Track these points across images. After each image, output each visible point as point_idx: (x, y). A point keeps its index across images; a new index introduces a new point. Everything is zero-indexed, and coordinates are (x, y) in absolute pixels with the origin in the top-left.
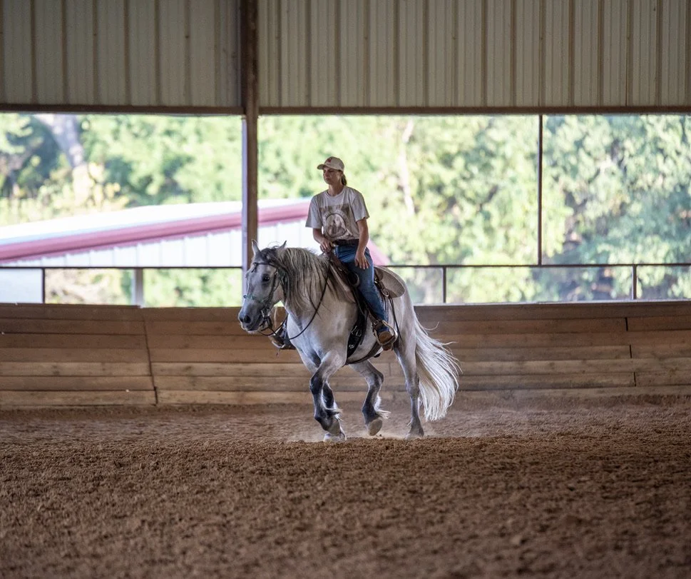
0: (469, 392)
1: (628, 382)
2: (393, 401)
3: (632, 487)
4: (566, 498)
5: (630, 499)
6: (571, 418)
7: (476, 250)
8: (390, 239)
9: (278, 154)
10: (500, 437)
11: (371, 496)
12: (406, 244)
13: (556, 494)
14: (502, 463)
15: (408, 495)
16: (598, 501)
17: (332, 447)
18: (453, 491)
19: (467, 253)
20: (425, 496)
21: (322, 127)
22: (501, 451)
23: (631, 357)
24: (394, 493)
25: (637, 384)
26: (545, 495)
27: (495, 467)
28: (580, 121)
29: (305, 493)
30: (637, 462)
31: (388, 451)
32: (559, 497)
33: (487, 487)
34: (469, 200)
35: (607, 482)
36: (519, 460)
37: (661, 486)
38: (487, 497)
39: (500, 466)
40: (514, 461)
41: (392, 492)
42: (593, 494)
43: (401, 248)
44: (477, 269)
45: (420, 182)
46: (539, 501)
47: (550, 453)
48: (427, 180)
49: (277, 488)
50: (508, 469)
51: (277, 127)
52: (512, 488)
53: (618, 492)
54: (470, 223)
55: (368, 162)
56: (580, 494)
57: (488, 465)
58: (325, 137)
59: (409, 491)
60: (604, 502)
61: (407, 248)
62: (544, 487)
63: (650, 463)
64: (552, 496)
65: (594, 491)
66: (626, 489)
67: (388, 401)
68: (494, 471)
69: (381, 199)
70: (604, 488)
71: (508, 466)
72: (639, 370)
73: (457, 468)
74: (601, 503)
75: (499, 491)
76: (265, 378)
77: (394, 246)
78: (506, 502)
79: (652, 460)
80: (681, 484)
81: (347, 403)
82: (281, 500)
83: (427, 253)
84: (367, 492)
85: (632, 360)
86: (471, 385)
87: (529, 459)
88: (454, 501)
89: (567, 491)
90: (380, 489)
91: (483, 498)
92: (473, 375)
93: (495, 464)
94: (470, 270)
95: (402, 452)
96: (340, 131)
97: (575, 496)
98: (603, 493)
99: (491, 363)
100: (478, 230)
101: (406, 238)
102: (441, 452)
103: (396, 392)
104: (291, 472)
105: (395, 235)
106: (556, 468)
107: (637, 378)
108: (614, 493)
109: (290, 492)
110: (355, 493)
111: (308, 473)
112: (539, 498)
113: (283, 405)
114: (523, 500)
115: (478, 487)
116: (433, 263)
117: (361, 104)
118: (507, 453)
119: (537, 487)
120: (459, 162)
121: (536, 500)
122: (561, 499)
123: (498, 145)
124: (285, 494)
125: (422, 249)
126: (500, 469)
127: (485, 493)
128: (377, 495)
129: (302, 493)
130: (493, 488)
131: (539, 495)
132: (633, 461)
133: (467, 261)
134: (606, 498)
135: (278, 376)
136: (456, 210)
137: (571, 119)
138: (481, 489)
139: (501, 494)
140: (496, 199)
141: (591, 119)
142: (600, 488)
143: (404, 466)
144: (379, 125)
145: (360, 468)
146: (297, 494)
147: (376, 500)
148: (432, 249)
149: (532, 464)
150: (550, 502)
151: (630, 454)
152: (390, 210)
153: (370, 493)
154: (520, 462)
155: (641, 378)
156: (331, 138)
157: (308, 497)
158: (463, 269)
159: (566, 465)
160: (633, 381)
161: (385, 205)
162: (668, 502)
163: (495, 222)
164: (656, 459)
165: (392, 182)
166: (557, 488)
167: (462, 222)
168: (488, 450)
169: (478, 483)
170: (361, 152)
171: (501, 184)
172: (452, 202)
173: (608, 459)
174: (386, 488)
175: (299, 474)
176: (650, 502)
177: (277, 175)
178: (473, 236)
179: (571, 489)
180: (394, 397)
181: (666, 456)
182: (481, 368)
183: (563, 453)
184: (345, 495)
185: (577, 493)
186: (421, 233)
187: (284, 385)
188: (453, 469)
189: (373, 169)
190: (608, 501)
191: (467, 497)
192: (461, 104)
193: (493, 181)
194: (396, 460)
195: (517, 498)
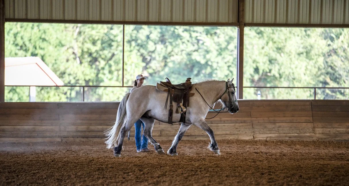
0: (93, 138)
1: (158, 135)
2: (61, 142)
3: (149, 177)
4: (121, 182)
5: (147, 182)
6: (134, 149)
7: (106, 80)
8: (69, 75)
9: (22, 38)
10: (103, 157)
11: (41, 181)
12: (76, 76)
13: (117, 180)
14: (98, 168)
15: (57, 181)
16: (134, 183)
17: (30, 161)
18: (75, 179)
19: (102, 81)
20: (63, 181)
21: (41, 28)
22: (100, 163)
23: (159, 124)
24: (51, 180)
25: (162, 135)
26: (113, 181)
27: (95, 169)
28: (149, 27)
29: (13, 180)
30: (153, 167)
31: (53, 163)
32: (118, 181)
33: (90, 177)
34: (102, 59)
35: (139, 175)
36: (105, 166)
37: (160, 177)
38: (89, 182)
39: (97, 169)
40: (103, 167)
41: (50, 179)
42: (133, 180)
43: (74, 78)
44: (106, 88)
45: (82, 51)
46: (110, 183)
47: (119, 163)
48: (85, 50)
49: (2, 178)
50: (100, 170)
51: (21, 27)
52: (100, 178)
53: (143, 179)
54: (103, 69)
55: (60, 42)
56: (127, 180)
57: (92, 169)
58: (42, 31)
59: (57, 179)
60: (136, 184)
61: (77, 78)
62: (113, 178)
63: (158, 167)
64: (116, 181)
65: (133, 179)
66: (146, 178)
67: (59, 142)
68: (94, 171)
69: (66, 58)
70: (137, 177)
71: (101, 169)
72: (163, 130)
73: (79, 169)
74: (135, 184)
75: (94, 179)
76: (7, 132)
77: (71, 78)
78: (96, 184)
79: (160, 166)
80: (169, 176)
81: (42, 142)
82: (2, 183)
83: (85, 80)
84: (40, 180)
85: (160, 125)
86: (93, 135)
87: (109, 166)
88: (75, 183)
89: (122, 179)
90: (45, 178)
91: (87, 182)
92: (94, 131)
93: (95, 168)
94: (103, 88)
95: (58, 163)
96: (48, 29)
97: (125, 181)
98: (136, 180)
99: (102, 126)
100: (106, 71)
101: (76, 74)
102: (75, 163)
103: (63, 138)
104: (9, 171)
105: (72, 73)
106: (120, 170)
107: (162, 133)
108: (141, 180)
109: (7, 180)
110: (34, 180)
111: (17, 172)
112: (110, 182)
113: (15, 143)
114: (103, 182)
115: (86, 177)
116: (88, 85)
117: (49, 18)
118: (101, 164)
119: (111, 177)
120: (99, 43)
121: (108, 183)
122: (119, 182)
123: (115, 36)
124: (5, 180)
125: (83, 79)
126: (97, 170)
127: (88, 180)
128: (44, 181)
129: (12, 180)
130: (93, 178)
131: (110, 181)
132: (152, 167)
133: (101, 84)
134: (137, 182)
135: (13, 131)
136: (97, 63)
137: (145, 27)
138: (87, 178)
139: (95, 180)
140: (114, 59)
141: (153, 27)
142: (136, 178)
143: (58, 169)
144: (66, 28)
145: (39, 170)
146: (10, 180)
147: (43, 183)
148: (87, 79)
149: (110, 168)
150: (114, 183)
151: (151, 164)
152: (70, 62)
153: (41, 180)
154: (106, 167)
155: (163, 133)
156: (45, 32)
157: (14, 182)
158: (100, 88)
159: (124, 168)
160: (160, 134)
161: (68, 61)
162: (161, 184)
163: (113, 68)
164: (161, 166)
165: (71, 51)
166: (118, 178)
167: (100, 68)
168: (94, 162)
169: (86, 176)
170: (57, 38)
171: (116, 53)
172: (95, 60)
173: (142, 166)
174: (48, 178)
175: (13, 172)
176: (154, 183)
177: (21, 47)
178: (104, 74)
179: (124, 178)
180: (62, 140)
181: (166, 165)
182: (98, 128)
183: (125, 163)
184: (30, 181)
185: (126, 180)
186: (83, 72)
187: (15, 135)
188: (78, 170)
189: (63, 46)
190: (137, 183)
191: (81, 181)
192: (91, 19)
193: (112, 51)
194: (55, 166)
195: (101, 182)
